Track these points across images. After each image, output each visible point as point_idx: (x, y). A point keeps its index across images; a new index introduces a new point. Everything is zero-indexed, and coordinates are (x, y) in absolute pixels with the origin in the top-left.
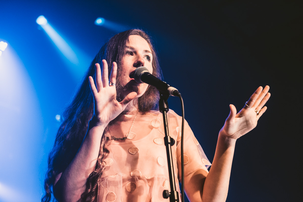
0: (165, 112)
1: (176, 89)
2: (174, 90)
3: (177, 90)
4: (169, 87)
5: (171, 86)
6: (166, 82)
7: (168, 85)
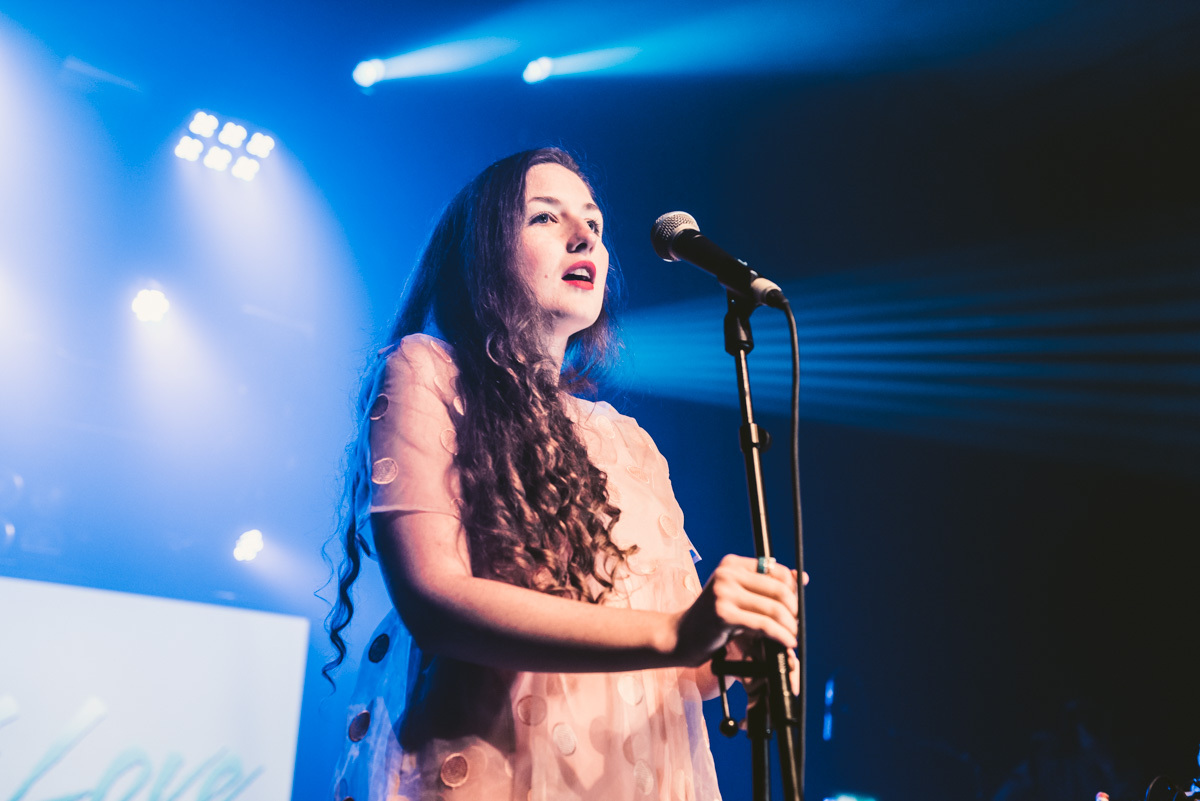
0: (742, 352)
1: (774, 286)
2: (769, 290)
3: (779, 289)
4: (755, 278)
5: (760, 276)
6: (745, 264)
7: (753, 272)
